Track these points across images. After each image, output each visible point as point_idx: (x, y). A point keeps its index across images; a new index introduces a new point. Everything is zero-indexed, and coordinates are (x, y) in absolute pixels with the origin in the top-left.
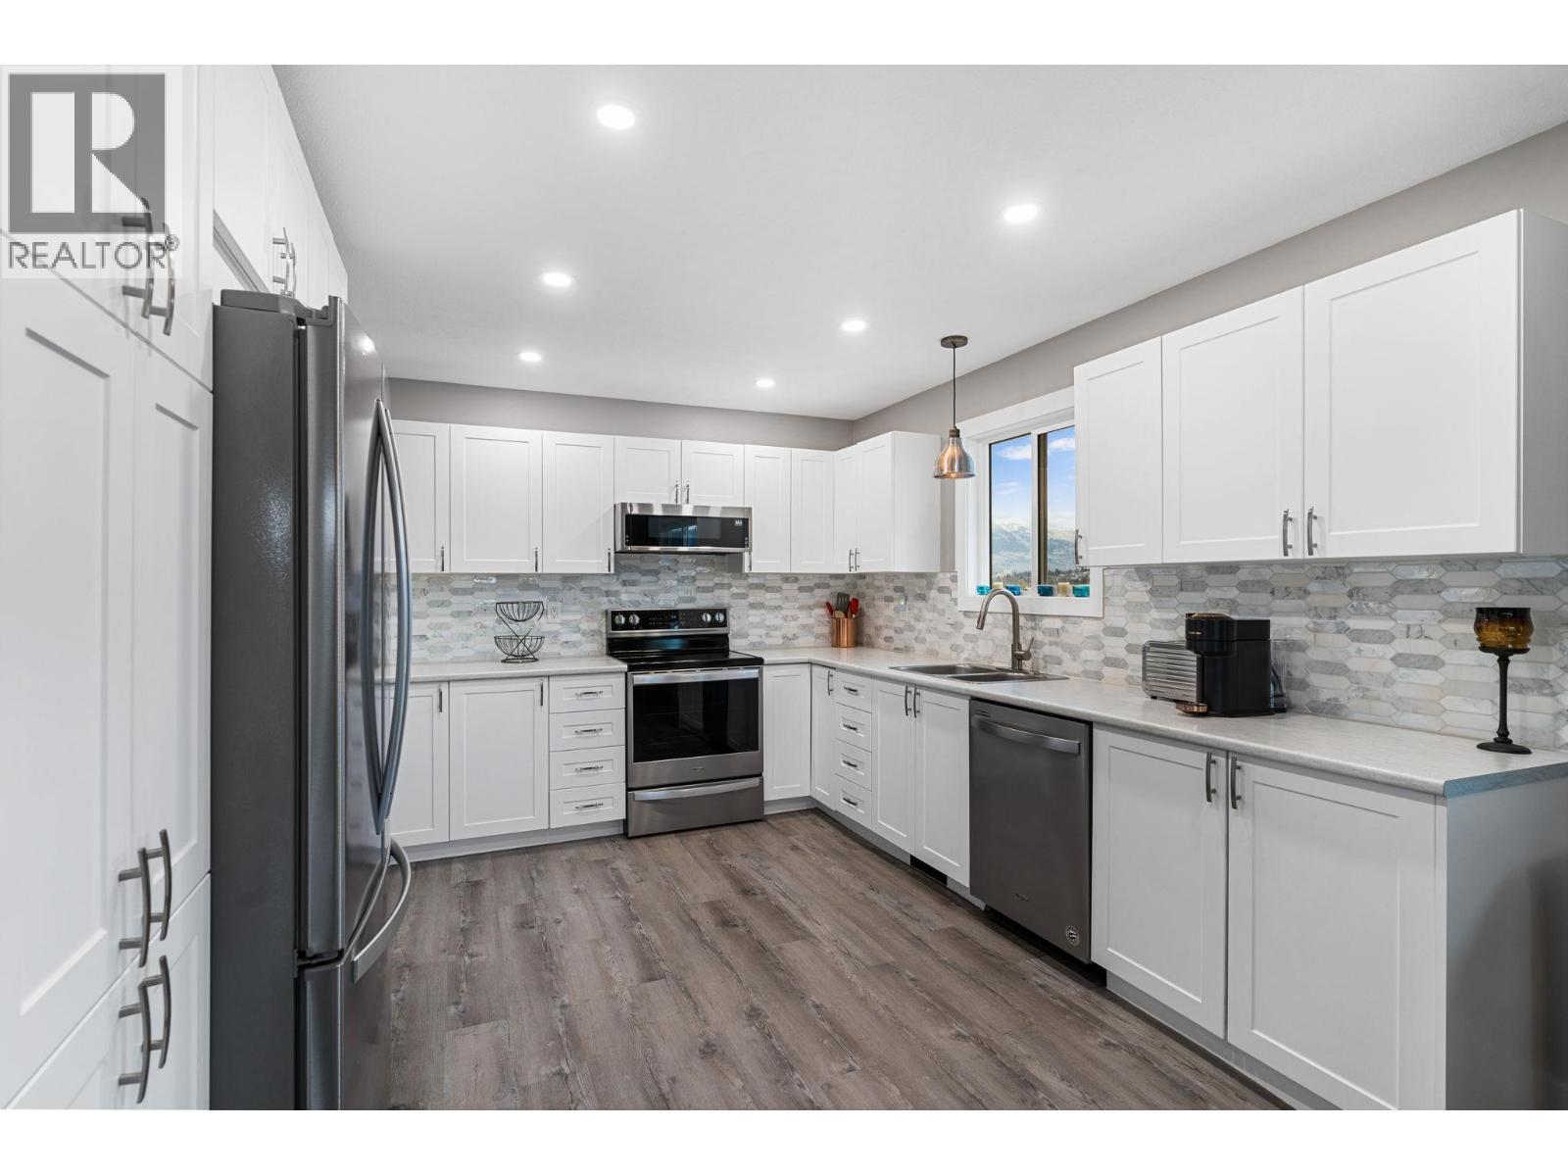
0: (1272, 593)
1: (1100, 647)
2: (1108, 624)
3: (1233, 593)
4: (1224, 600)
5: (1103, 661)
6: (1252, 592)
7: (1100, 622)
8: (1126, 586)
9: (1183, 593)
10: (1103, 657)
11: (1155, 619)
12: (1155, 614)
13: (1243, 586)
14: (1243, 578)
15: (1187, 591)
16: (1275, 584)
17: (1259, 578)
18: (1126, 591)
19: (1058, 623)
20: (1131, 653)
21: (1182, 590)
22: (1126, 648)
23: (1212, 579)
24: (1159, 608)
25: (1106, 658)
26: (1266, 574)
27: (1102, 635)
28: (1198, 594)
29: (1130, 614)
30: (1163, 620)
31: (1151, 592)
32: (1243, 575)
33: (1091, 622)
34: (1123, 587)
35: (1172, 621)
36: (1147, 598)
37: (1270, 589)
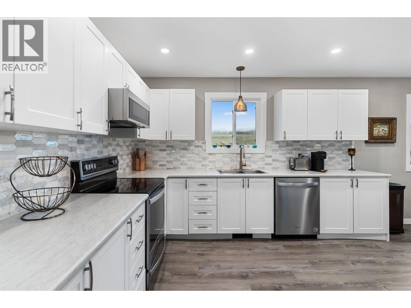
0: (307, 147)
1: (264, 161)
2: (266, 155)
3: (299, 147)
4: (297, 148)
5: (265, 164)
6: (303, 146)
7: (264, 154)
8: (272, 145)
9: (288, 147)
10: (265, 163)
11: (280, 153)
12: (280, 152)
13: (301, 145)
14: (301, 144)
15: (288, 146)
16: (308, 145)
17: (304, 144)
18: (272, 147)
19: (250, 155)
20: (273, 161)
21: (287, 146)
22: (272, 160)
23: (294, 144)
24: (282, 150)
25: (266, 163)
26: (306, 143)
27: (264, 157)
28: (291, 147)
29: (273, 152)
30: (283, 153)
31: (279, 147)
32: (301, 143)
33: (261, 154)
34: (271, 145)
35: (285, 153)
36: (278, 148)
37: (307, 146)
